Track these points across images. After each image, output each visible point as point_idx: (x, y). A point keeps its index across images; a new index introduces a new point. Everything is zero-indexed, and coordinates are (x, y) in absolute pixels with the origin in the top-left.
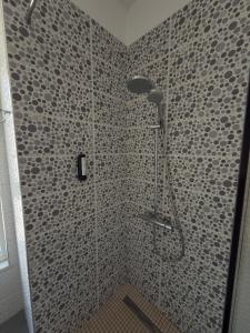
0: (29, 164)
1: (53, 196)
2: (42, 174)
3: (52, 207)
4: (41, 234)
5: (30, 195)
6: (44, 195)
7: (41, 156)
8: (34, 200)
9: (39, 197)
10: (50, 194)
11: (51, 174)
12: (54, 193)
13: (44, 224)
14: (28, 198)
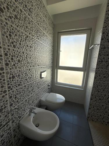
0: (100, 59)
1: (105, 71)
2: (104, 63)
3: (104, 74)
4: (98, 82)
5: (98, 68)
6: (102, 70)
7: (105, 57)
8: (99, 71)
9: (101, 70)
10: (104, 70)
11: (107, 63)
12: (106, 70)
13: (100, 79)
14: (98, 69)
